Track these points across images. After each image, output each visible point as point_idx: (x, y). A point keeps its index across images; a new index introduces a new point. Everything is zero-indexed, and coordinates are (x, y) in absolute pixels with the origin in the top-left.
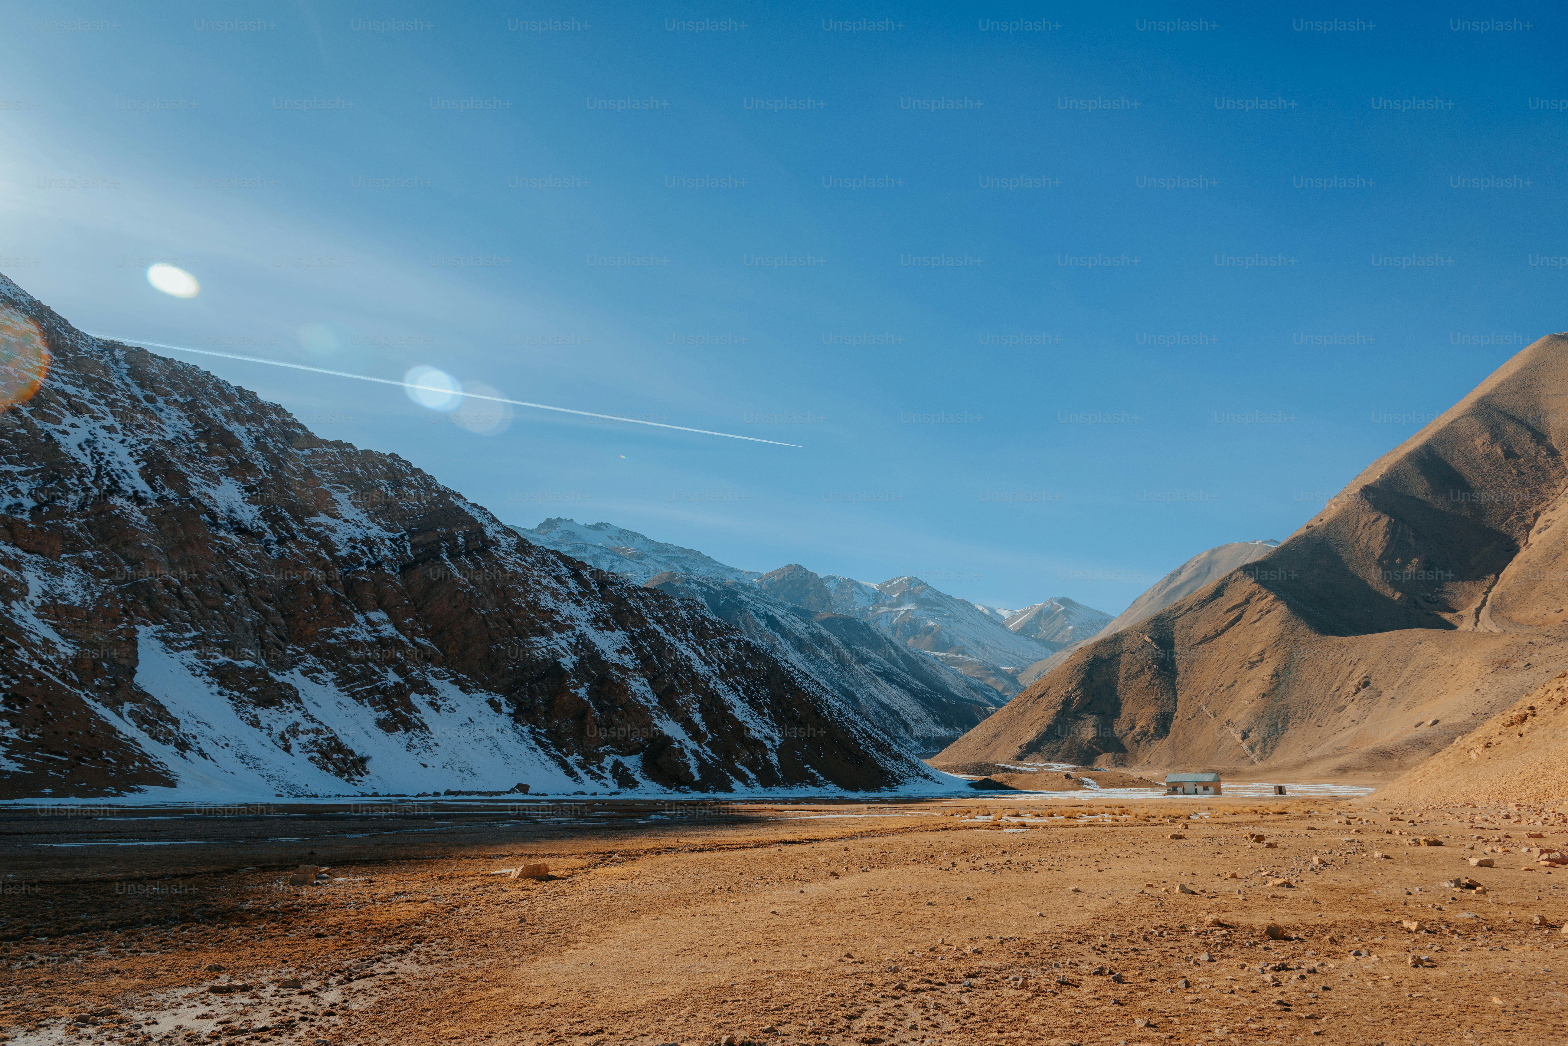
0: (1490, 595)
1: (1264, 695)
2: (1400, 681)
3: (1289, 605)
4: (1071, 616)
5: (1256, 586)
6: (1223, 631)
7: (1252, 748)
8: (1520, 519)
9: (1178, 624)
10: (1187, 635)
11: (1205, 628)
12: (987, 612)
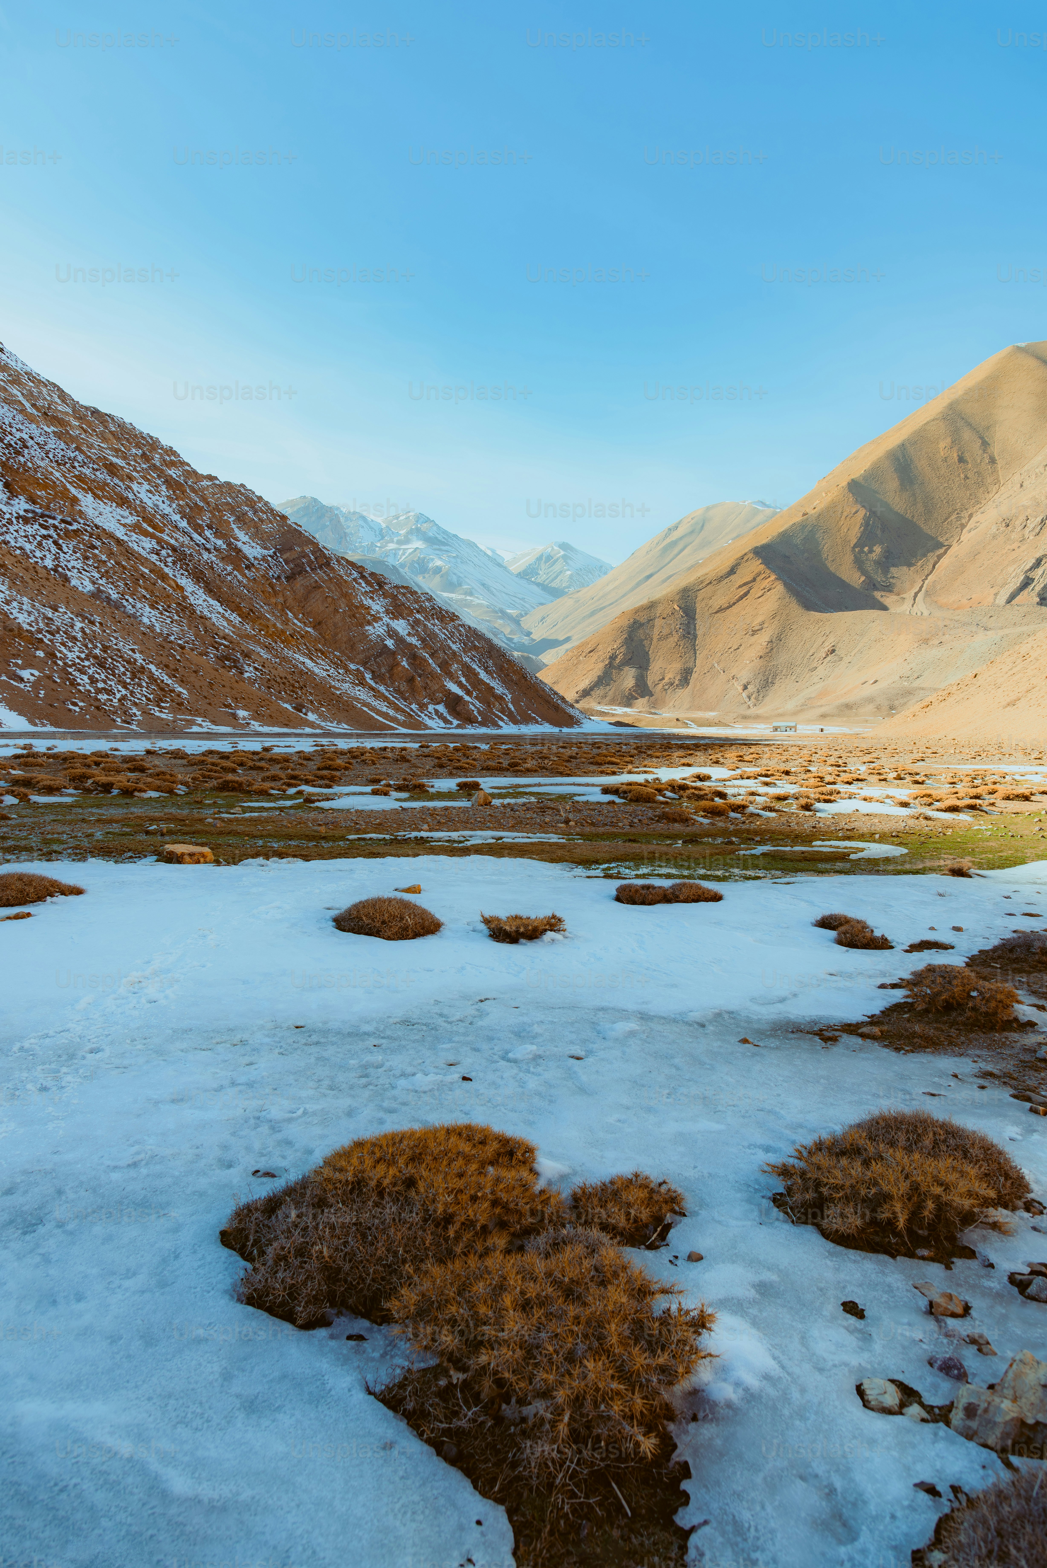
0: (926, 582)
1: (761, 657)
2: (856, 650)
3: (786, 585)
4: (569, 561)
5: (763, 566)
6: (734, 604)
7: (749, 698)
8: (959, 518)
9: (701, 595)
10: (707, 605)
11: (720, 601)
12: (489, 553)
